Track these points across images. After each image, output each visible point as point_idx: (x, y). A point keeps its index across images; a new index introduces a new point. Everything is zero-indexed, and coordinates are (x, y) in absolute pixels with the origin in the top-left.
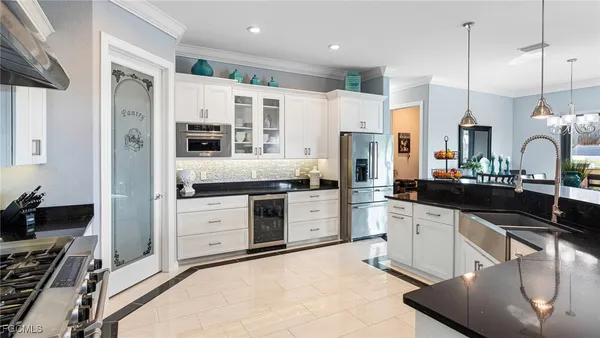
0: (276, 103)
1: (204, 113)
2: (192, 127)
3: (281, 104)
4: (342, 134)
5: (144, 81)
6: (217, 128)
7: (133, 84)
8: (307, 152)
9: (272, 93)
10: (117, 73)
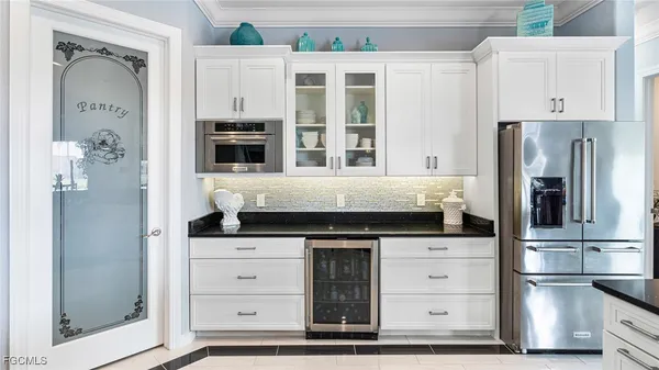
0: (369, 79)
1: (239, 104)
2: (221, 126)
3: (379, 80)
4: (502, 125)
5: (126, 58)
6: (259, 126)
7: (104, 63)
8: (432, 164)
9: (361, 63)
10: (67, 47)
